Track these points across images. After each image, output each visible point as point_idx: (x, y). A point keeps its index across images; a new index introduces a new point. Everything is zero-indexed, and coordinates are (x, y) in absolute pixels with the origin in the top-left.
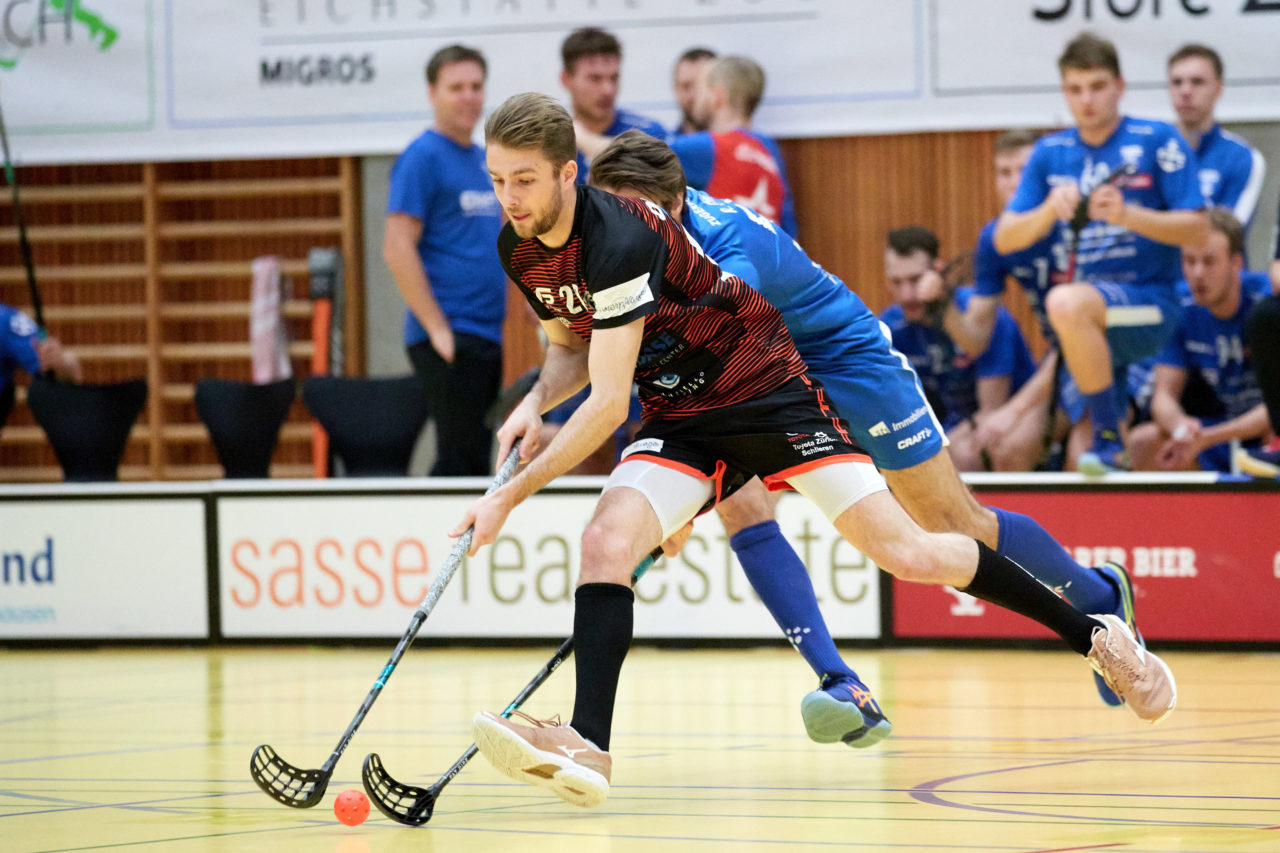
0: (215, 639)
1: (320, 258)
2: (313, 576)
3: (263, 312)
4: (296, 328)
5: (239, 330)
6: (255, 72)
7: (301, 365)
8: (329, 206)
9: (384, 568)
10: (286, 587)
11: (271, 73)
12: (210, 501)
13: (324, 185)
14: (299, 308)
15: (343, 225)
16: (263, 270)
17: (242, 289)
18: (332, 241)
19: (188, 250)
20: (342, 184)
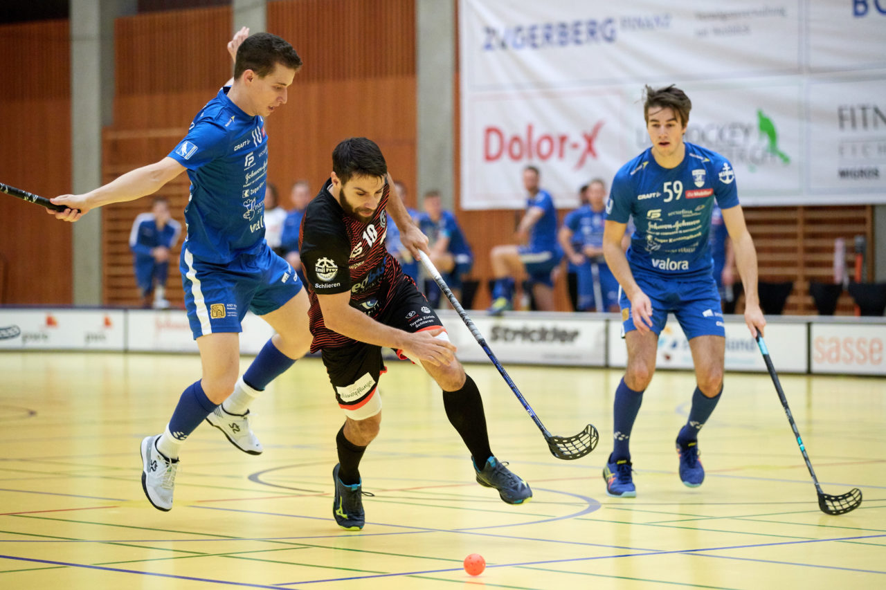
0: (809, 373)
1: (859, 240)
2: (843, 352)
3: (839, 259)
4: (850, 265)
5: (830, 264)
6: (836, 173)
7: (852, 278)
8: (862, 221)
9: (867, 349)
10: (834, 355)
11: (843, 174)
12: (809, 325)
13: (860, 214)
14: (851, 257)
15: (867, 228)
16: (839, 244)
17: (831, 250)
18: (863, 234)
19: (814, 236)
20: (867, 214)
